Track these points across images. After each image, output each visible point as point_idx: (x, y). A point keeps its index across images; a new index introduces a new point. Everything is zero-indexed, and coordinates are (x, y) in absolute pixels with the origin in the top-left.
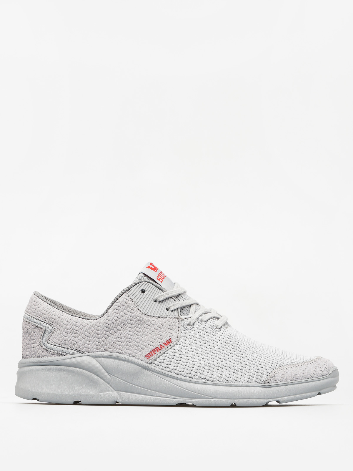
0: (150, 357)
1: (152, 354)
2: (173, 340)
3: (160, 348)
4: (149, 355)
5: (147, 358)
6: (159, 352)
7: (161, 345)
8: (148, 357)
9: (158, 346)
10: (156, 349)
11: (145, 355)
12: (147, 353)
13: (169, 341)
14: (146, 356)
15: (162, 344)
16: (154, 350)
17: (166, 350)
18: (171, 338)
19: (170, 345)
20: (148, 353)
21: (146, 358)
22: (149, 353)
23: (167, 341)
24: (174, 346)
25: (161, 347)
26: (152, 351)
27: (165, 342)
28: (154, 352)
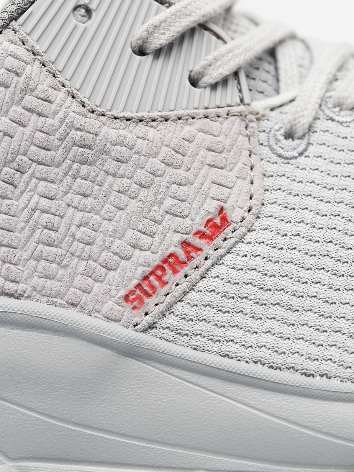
0: (147, 300)
1: (153, 288)
2: (234, 215)
3: (182, 256)
4: (138, 292)
5: (134, 308)
6: (180, 276)
7: (185, 244)
8: (135, 303)
9: (172, 249)
10: (165, 261)
11: (123, 292)
12: (131, 287)
13: (218, 221)
14: (126, 298)
15: (190, 239)
16: (159, 267)
17: (209, 263)
18: (225, 206)
19: (222, 236)
20: (135, 282)
21: (129, 306)
22: (139, 286)
23: (209, 221)
24: (241, 239)
25: (187, 253)
26: (152, 273)
27: (202, 228)
28: (159, 278)
